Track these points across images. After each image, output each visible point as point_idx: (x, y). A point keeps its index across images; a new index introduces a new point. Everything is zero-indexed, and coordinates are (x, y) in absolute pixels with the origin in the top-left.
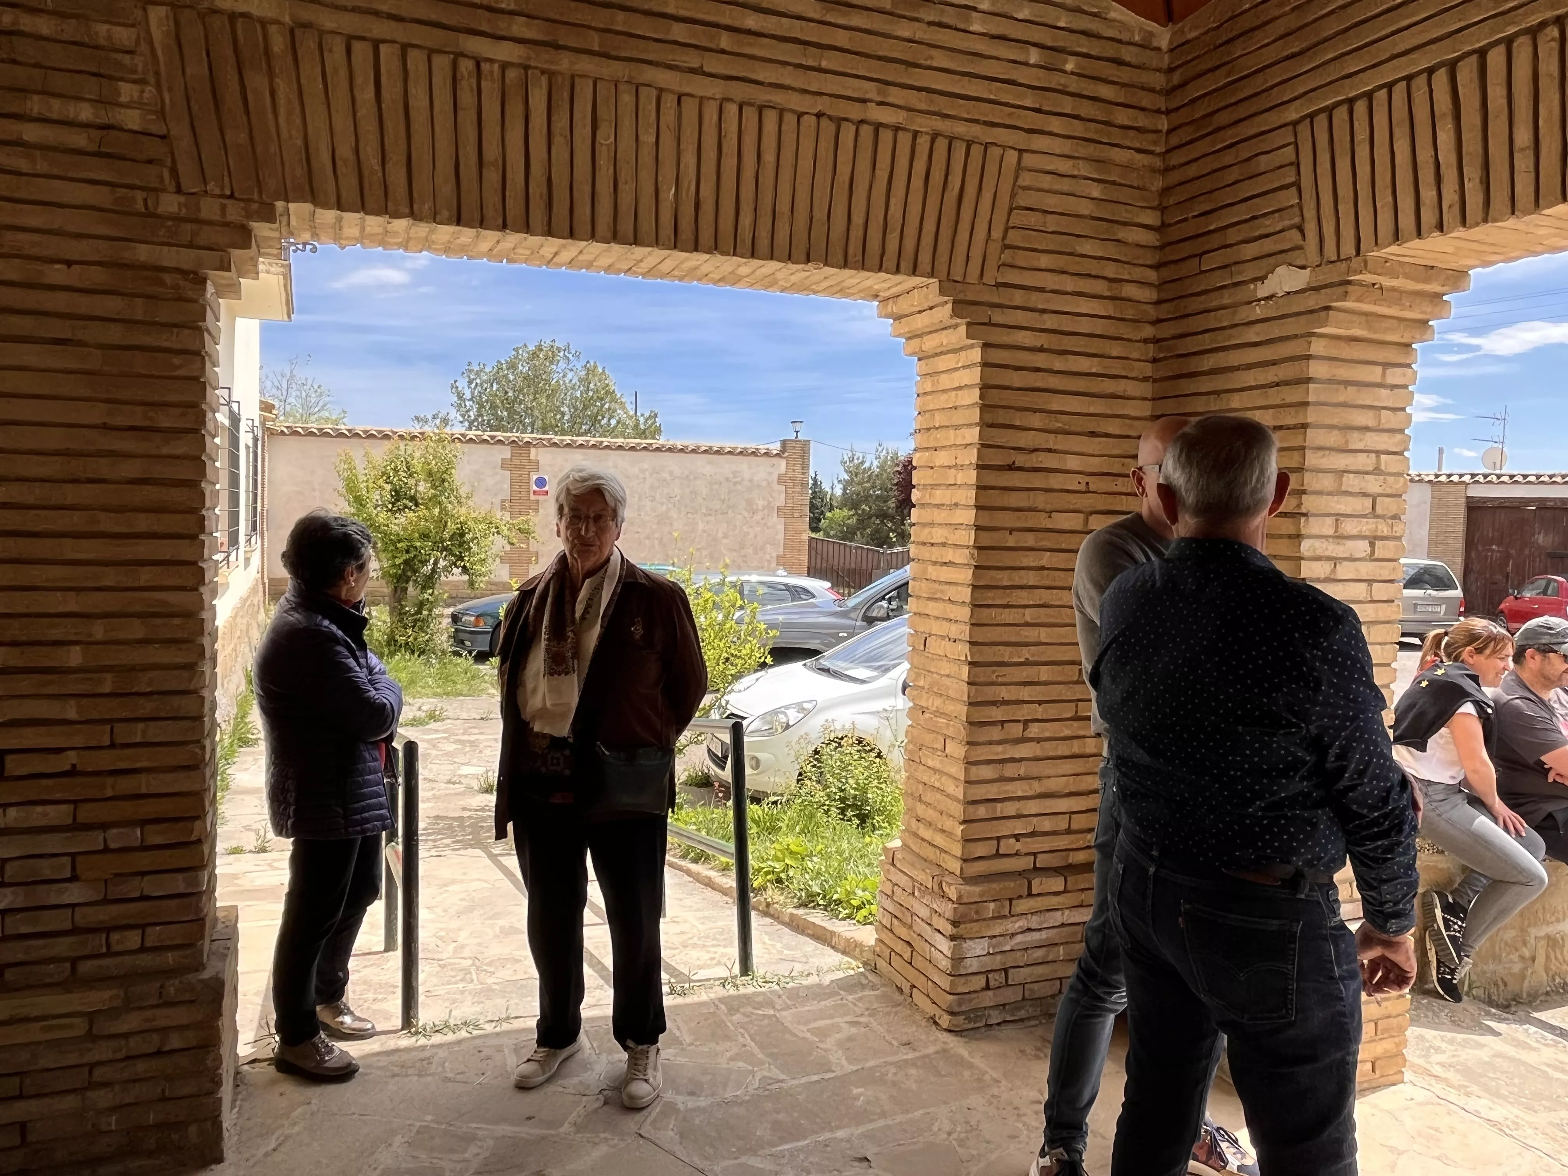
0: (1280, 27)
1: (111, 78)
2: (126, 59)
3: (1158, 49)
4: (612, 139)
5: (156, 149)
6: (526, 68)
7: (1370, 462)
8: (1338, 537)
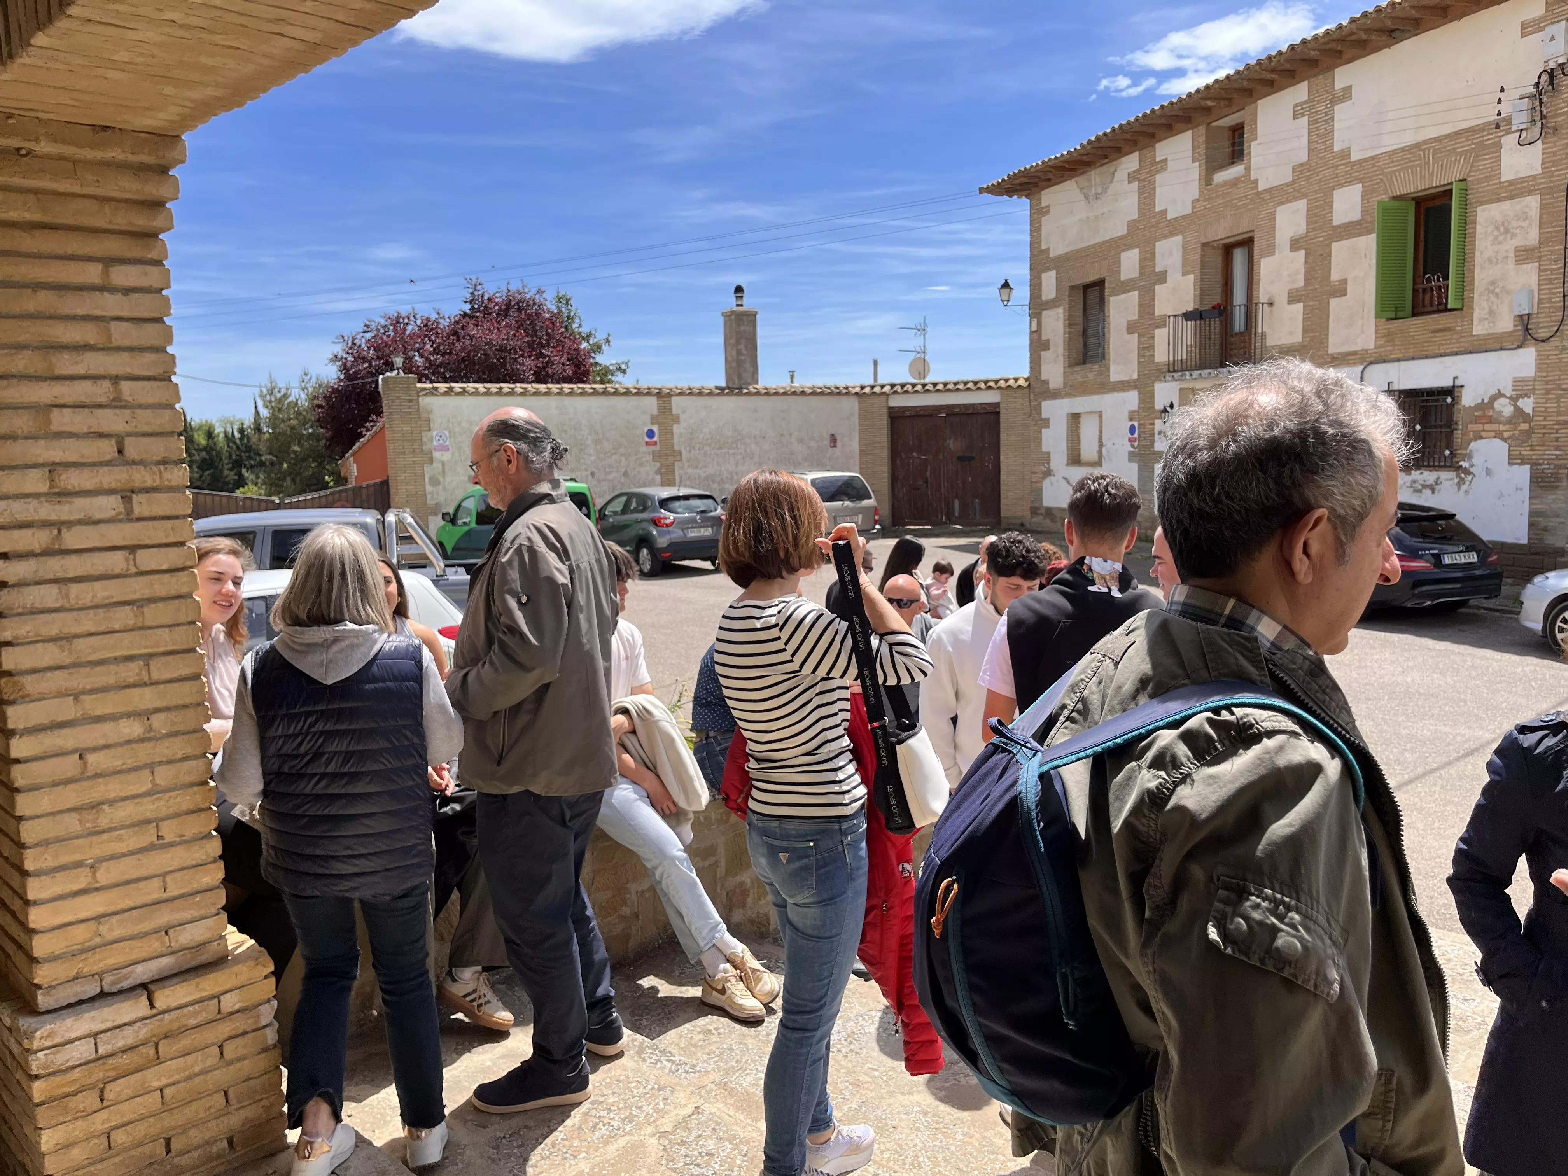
7: (101, 391)
8: (59, 494)
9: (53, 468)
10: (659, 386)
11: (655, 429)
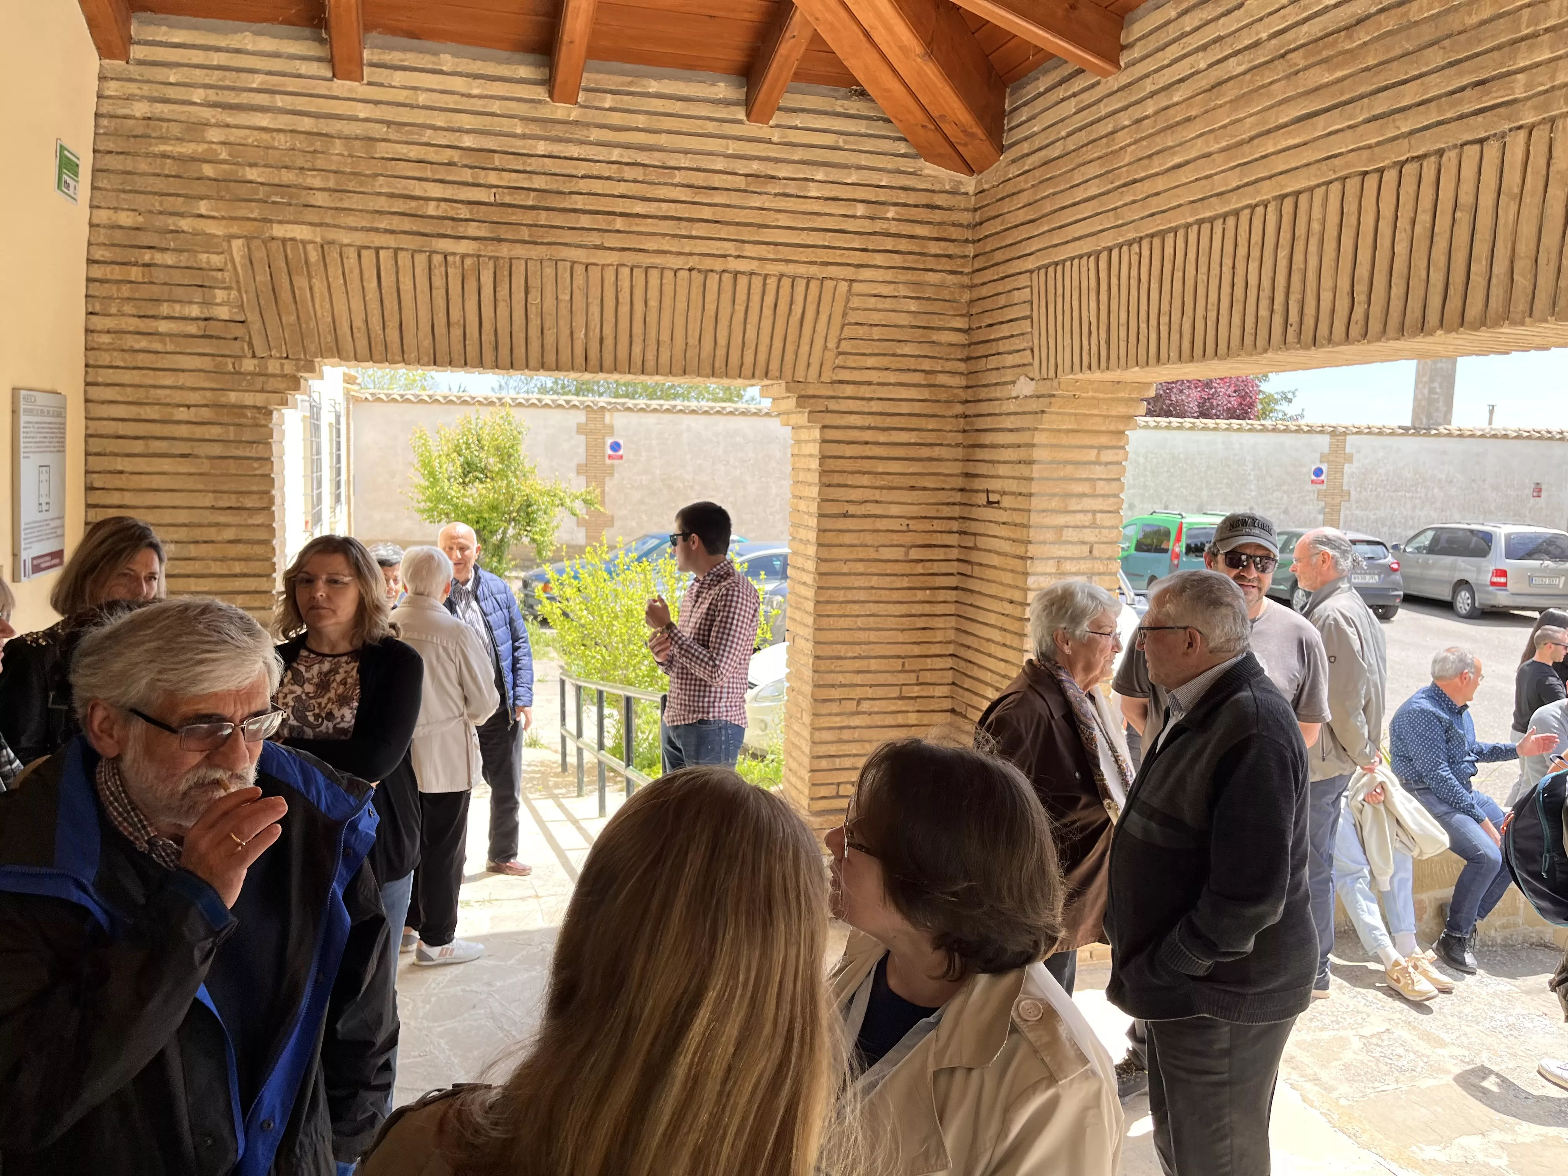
0: (1024, 198)
1: (210, 287)
2: (219, 275)
3: (966, 194)
4: (539, 300)
5: (238, 330)
6: (479, 256)
7: (1086, 519)
8: (1060, 574)
9: (1059, 560)
10: (1334, 424)
11: (1324, 467)
